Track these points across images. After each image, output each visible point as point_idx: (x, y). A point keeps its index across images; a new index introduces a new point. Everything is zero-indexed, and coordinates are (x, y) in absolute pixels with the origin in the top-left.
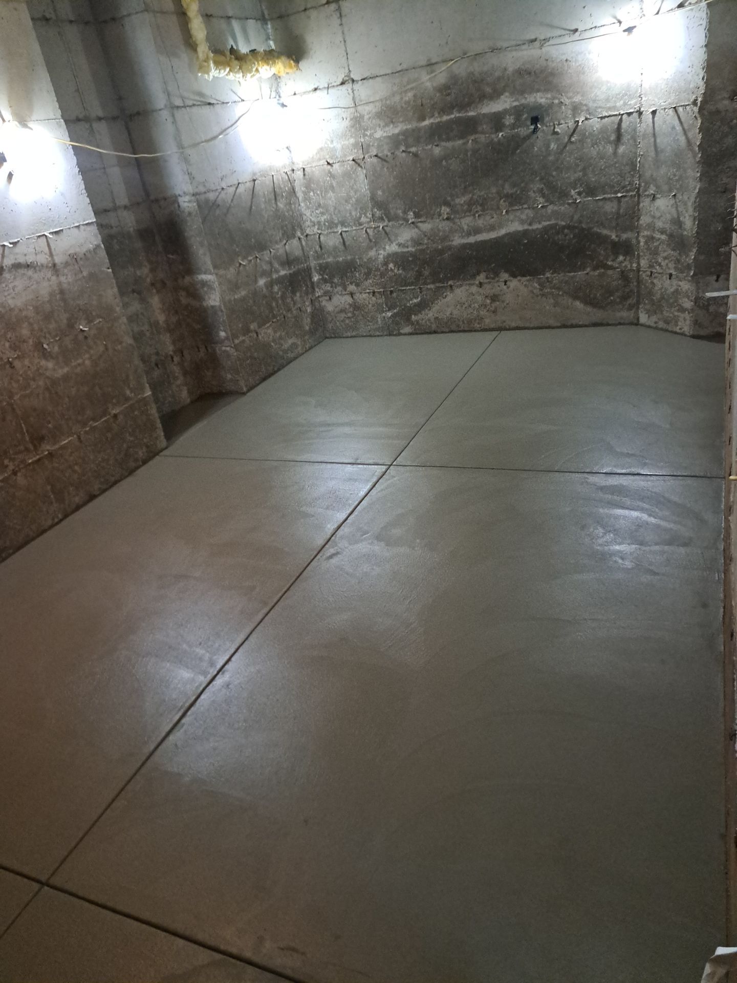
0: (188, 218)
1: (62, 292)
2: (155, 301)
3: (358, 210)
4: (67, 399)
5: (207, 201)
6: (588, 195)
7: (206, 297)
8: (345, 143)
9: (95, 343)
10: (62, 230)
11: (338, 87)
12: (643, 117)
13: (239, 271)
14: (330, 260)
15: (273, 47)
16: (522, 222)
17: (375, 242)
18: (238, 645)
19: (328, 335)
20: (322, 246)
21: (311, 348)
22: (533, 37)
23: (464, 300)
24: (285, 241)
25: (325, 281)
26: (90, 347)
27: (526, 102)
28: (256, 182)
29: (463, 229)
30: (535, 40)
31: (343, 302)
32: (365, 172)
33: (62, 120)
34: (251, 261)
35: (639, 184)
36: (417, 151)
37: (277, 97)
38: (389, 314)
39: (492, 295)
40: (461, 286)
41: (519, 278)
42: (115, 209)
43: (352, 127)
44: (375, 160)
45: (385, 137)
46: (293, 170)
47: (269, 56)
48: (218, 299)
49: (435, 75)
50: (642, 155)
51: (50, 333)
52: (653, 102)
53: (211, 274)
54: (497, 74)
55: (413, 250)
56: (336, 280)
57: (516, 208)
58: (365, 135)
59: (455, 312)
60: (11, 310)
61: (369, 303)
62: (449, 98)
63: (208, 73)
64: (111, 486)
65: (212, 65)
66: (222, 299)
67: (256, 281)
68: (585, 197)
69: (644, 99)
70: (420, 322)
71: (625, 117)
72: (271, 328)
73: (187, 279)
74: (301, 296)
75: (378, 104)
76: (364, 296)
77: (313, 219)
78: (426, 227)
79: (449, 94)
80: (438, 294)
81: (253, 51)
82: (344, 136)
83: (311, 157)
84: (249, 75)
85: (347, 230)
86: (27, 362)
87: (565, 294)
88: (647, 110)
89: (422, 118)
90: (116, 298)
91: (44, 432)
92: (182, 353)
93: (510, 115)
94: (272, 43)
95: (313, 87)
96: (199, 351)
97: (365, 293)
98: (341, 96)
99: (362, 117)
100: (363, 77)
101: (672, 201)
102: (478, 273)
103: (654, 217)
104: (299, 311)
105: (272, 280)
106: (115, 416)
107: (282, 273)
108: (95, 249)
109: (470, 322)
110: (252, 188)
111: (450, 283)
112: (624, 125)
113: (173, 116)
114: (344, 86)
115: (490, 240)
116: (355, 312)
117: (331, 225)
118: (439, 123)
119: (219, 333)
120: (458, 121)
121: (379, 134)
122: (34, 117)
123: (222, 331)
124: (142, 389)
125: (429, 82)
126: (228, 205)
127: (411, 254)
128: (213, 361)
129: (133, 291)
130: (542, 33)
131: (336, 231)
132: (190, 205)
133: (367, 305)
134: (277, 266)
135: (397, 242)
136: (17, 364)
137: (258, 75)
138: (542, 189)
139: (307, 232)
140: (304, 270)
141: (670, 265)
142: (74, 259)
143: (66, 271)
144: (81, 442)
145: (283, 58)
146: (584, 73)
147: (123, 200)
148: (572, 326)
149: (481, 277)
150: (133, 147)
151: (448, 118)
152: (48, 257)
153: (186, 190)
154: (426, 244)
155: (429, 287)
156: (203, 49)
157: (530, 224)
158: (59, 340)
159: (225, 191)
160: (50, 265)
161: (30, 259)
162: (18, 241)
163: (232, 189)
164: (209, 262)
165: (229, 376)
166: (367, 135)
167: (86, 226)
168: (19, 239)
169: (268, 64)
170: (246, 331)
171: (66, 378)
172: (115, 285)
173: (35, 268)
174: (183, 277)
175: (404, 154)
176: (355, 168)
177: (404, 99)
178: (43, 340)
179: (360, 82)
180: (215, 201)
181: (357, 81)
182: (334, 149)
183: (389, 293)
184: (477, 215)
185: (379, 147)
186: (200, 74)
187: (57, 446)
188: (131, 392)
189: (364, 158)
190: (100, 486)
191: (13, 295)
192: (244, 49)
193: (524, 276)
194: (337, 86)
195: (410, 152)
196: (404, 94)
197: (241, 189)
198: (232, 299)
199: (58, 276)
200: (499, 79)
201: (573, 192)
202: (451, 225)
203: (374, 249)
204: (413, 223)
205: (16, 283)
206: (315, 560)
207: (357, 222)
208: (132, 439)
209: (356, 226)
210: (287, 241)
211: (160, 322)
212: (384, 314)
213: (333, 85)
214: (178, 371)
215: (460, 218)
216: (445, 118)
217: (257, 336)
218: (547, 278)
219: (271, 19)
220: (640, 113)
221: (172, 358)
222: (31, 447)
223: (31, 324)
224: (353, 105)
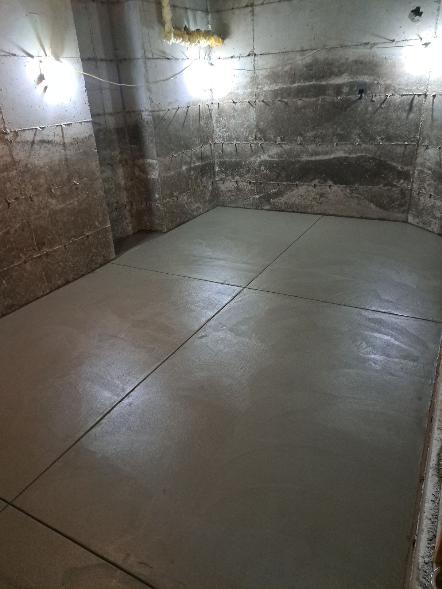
0: (146, 125)
1: (66, 160)
2: (120, 171)
3: (248, 132)
4: (61, 224)
5: (158, 116)
6: (387, 141)
7: (151, 173)
8: (245, 91)
9: (82, 192)
10: (71, 124)
11: (246, 58)
12: (427, 98)
13: (172, 160)
14: (227, 159)
15: (211, 29)
16: (345, 152)
17: (255, 153)
18: (140, 381)
19: (219, 204)
20: (223, 151)
21: (208, 211)
22: (367, 42)
23: (303, 194)
24: (201, 145)
25: (222, 172)
26: (78, 194)
27: (357, 80)
28: (189, 108)
29: (309, 152)
30: (368, 44)
31: (231, 185)
32: (255, 110)
33: (80, 59)
34: (180, 154)
35: (419, 138)
36: (288, 101)
37: (209, 59)
38: (258, 196)
39: (321, 193)
40: (303, 185)
41: (338, 185)
42: (104, 114)
43: (251, 82)
44: (262, 103)
45: (269, 91)
46: (212, 104)
47: (207, 34)
48: (157, 175)
49: (305, 58)
50: (423, 121)
51: (56, 183)
52: (435, 90)
53: (155, 159)
54: (342, 61)
55: (277, 160)
56: (228, 172)
57: (343, 143)
58: (257, 88)
59: (297, 200)
60: (35, 167)
61: (246, 188)
62: (311, 72)
63: (169, 40)
64: (80, 277)
65: (172, 36)
66: (160, 175)
67: (181, 167)
68: (385, 142)
69: (429, 87)
70: (276, 203)
71: (416, 96)
72: (186, 196)
73: (141, 161)
74: (206, 179)
75: (268, 71)
76: (245, 184)
77: (220, 134)
78: (287, 147)
79: (311, 70)
80: (288, 188)
81: (198, 30)
82: (245, 87)
83: (224, 97)
84: (193, 44)
85: (239, 143)
86: (40, 199)
87: (365, 199)
88: (430, 94)
89: (294, 82)
90: (97, 167)
91: (45, 240)
92: (132, 203)
93: (347, 87)
94: (210, 26)
95: (231, 55)
96: (142, 204)
97: (245, 182)
98: (247, 63)
99: (257, 77)
100: (261, 53)
101: (438, 151)
102: (314, 179)
103: (425, 159)
104: (204, 188)
105: (191, 167)
106: (88, 236)
107: (197, 164)
108: (89, 137)
109: (305, 208)
110: (186, 112)
111: (297, 182)
112: (415, 102)
113: (145, 63)
114: (249, 57)
115: (325, 160)
116: (237, 192)
117: (230, 139)
118: (303, 86)
119: (155, 195)
120: (314, 87)
121: (266, 88)
122: (65, 55)
123: (157, 194)
124: (106, 223)
125: (300, 61)
126: (171, 120)
127: (275, 162)
128: (149, 211)
129: (108, 164)
130: (373, 40)
131: (232, 143)
132: (148, 117)
133: (245, 189)
134: (195, 160)
135: (268, 154)
136: (35, 199)
137: (199, 45)
138: (360, 134)
139: (215, 141)
140: (210, 164)
141: (431, 190)
142: (76, 141)
143: (70, 148)
144: (66, 249)
145: (215, 36)
146: (395, 67)
147: (109, 109)
148: (367, 218)
149: (316, 182)
150: (120, 79)
151: (309, 84)
152: (61, 138)
153: (147, 108)
154: (285, 158)
155: (283, 183)
156: (168, 26)
157: (350, 154)
158: (61, 187)
159: (170, 112)
160: (62, 143)
161: (51, 138)
162: (45, 127)
163: (174, 111)
164: (155, 152)
165: (157, 221)
166: (259, 88)
167: (85, 123)
168: (46, 126)
169: (206, 39)
170: (172, 196)
171: (62, 210)
172: (98, 160)
173: (53, 144)
174: (139, 159)
175: (279, 102)
176: (249, 107)
177: (284, 69)
178: (51, 187)
179: (259, 56)
180: (164, 117)
181: (258, 55)
182: (238, 94)
183: (259, 184)
184: (318, 144)
185: (265, 96)
186: (164, 40)
187: (52, 250)
188: (99, 224)
189: (255, 101)
190: (74, 276)
191: (38, 158)
192: (193, 28)
193: (341, 184)
194: (245, 56)
195: (283, 101)
196: (284, 66)
197: (180, 111)
198: (166, 176)
199: (65, 150)
200: (343, 64)
201: (378, 138)
202: (302, 148)
203: (254, 157)
204: (279, 144)
205: (40, 152)
206: (192, 338)
207: (246, 139)
208: (96, 251)
209: (245, 142)
210: (203, 145)
211: (122, 184)
212: (254, 196)
213: (243, 55)
214: (128, 214)
215: (308, 145)
216: (307, 84)
217: (177, 199)
218: (356, 187)
219: (211, 12)
220: (426, 95)
221: (126, 206)
222: (36, 248)
223: (46, 177)
224: (253, 69)
